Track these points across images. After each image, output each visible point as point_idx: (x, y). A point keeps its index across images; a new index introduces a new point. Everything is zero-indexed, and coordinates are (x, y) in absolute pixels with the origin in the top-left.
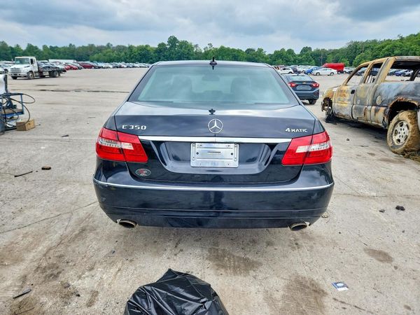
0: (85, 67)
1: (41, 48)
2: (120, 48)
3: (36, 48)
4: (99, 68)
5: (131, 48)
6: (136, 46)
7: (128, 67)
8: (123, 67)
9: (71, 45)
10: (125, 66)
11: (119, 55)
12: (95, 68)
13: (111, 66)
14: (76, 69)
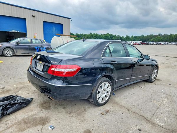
0: (143, 44)
1: (131, 37)
2: (165, 36)
3: (129, 37)
4: (149, 44)
5: (171, 35)
6: (174, 34)
7: (164, 44)
8: (162, 44)
9: (142, 35)
10: (163, 44)
11: (163, 39)
12: (147, 44)
13: (155, 44)
14: (138, 45)
